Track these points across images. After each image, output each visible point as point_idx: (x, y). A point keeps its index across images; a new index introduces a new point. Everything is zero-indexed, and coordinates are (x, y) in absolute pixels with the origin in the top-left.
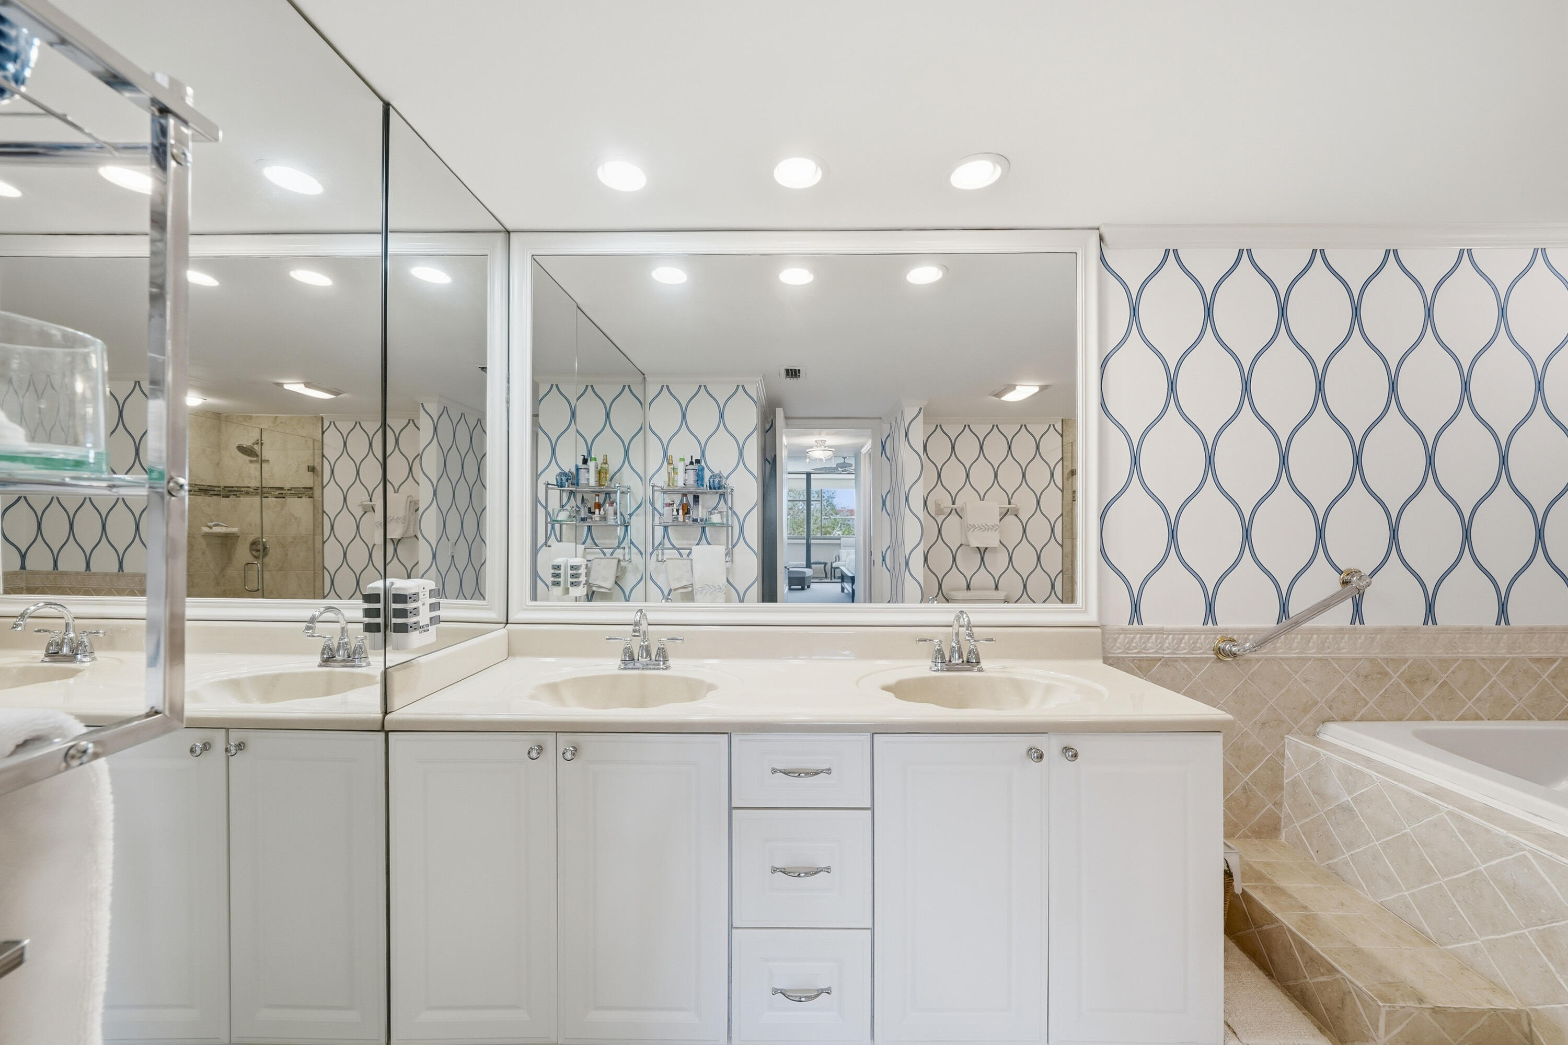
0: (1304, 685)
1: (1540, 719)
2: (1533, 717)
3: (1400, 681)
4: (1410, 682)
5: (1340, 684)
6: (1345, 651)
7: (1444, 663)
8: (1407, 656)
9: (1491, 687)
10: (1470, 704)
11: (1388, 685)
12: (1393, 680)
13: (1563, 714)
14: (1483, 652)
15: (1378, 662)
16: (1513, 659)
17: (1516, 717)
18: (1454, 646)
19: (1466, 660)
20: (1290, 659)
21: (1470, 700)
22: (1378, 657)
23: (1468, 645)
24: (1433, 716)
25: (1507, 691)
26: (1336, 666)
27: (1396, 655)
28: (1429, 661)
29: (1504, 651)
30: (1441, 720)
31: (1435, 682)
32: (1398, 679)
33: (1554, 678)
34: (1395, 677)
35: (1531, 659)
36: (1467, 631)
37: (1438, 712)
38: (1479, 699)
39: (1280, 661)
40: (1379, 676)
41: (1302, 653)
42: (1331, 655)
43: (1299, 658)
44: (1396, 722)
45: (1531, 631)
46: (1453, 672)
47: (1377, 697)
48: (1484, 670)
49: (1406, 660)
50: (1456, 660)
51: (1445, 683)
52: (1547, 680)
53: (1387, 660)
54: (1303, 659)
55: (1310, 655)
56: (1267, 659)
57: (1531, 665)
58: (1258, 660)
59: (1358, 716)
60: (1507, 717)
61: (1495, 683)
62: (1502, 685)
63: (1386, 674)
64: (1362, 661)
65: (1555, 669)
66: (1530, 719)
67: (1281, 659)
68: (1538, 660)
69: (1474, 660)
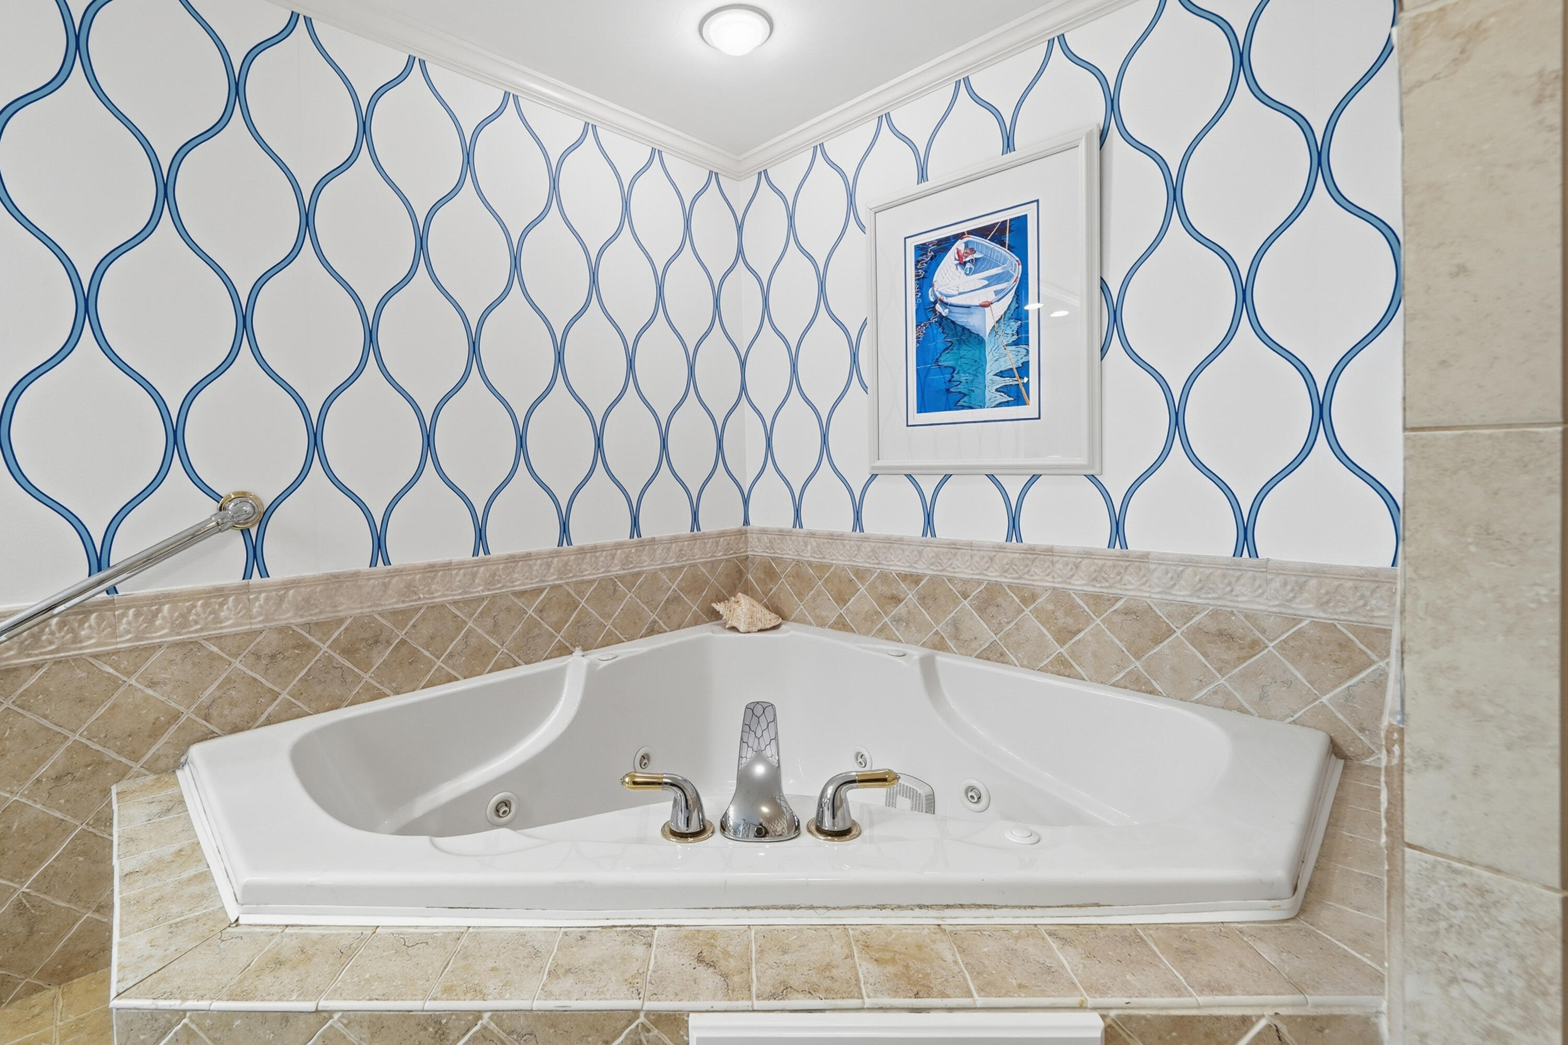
0: (150, 692)
1: (526, 663)
2: (520, 661)
3: (332, 653)
4: (349, 652)
5: (224, 675)
6: (230, 622)
7: (400, 616)
8: (341, 614)
9: (466, 636)
10: (439, 663)
11: (313, 662)
12: (321, 652)
13: (552, 651)
14: (454, 593)
15: (293, 631)
16: (494, 596)
17: (499, 667)
18: (413, 591)
19: (432, 607)
20: (116, 652)
21: (439, 658)
22: (292, 624)
23: (433, 587)
24: (388, 691)
25: (487, 637)
26: (215, 649)
27: (322, 616)
28: (377, 617)
29: (480, 588)
30: (398, 693)
31: (388, 643)
32: (329, 651)
33: (541, 611)
34: (325, 648)
35: (515, 594)
36: (431, 569)
37: (394, 684)
38: (451, 655)
39: (91, 660)
40: (297, 651)
41: (137, 639)
42: (203, 634)
43: (131, 650)
44: (330, 712)
45: (512, 560)
46: (414, 626)
47: (294, 683)
48: (457, 616)
49: (341, 621)
50: (417, 610)
51: (403, 642)
52: (533, 614)
53: (308, 626)
54: (145, 648)
55: (158, 641)
56: (57, 662)
57: (516, 600)
58: (36, 667)
59: (263, 718)
60: (487, 671)
61: (470, 631)
62: (480, 631)
63: (309, 646)
64: (264, 634)
65: (542, 601)
66: (516, 665)
67: (96, 656)
68: (523, 593)
69: (443, 606)
